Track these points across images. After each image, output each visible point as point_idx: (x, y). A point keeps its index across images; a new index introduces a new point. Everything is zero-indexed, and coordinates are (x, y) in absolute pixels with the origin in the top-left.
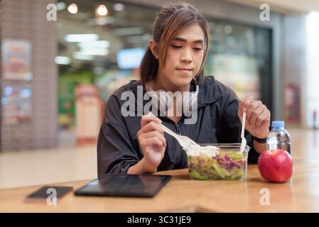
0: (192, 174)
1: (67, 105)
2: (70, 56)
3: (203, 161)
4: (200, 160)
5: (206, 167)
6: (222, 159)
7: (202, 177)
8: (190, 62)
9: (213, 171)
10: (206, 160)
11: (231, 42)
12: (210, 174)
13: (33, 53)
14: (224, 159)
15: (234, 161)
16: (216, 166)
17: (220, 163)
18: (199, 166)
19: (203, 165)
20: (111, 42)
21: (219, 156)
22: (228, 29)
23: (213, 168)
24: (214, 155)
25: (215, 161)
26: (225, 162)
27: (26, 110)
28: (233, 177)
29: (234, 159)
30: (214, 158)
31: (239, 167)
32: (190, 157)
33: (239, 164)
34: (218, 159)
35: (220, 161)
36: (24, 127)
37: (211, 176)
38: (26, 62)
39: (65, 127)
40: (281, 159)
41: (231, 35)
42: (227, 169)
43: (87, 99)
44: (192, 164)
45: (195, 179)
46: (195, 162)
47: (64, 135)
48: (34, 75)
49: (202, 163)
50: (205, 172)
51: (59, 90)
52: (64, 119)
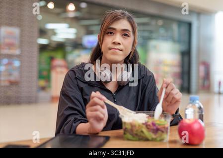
0: (126, 136)
1: (45, 73)
2: (49, 38)
3: (135, 126)
4: (132, 125)
5: (137, 131)
6: (149, 125)
7: (134, 139)
8: (119, 44)
9: (142, 134)
10: (137, 126)
11: (162, 31)
12: (140, 136)
13: (22, 36)
14: (151, 125)
15: (159, 127)
16: (145, 130)
17: (148, 128)
18: (132, 130)
19: (135, 130)
20: (77, 30)
21: (148, 122)
22: (160, 22)
23: (142, 132)
24: (144, 122)
25: (144, 126)
26: (152, 127)
27: (15, 76)
28: (158, 139)
29: (159, 125)
30: (143, 124)
31: (163, 132)
32: (125, 123)
33: (163, 129)
34: (146, 125)
35: (149, 127)
36: (14, 88)
37: (141, 138)
38: (17, 42)
39: (43, 88)
40: (196, 126)
41: (162, 26)
42: (153, 132)
43: (59, 70)
44: (126, 128)
45: (129, 140)
46: (129, 127)
47: (42, 94)
48: (22, 51)
49: (134, 128)
50: (136, 135)
51: (40, 63)
52: (42, 83)
